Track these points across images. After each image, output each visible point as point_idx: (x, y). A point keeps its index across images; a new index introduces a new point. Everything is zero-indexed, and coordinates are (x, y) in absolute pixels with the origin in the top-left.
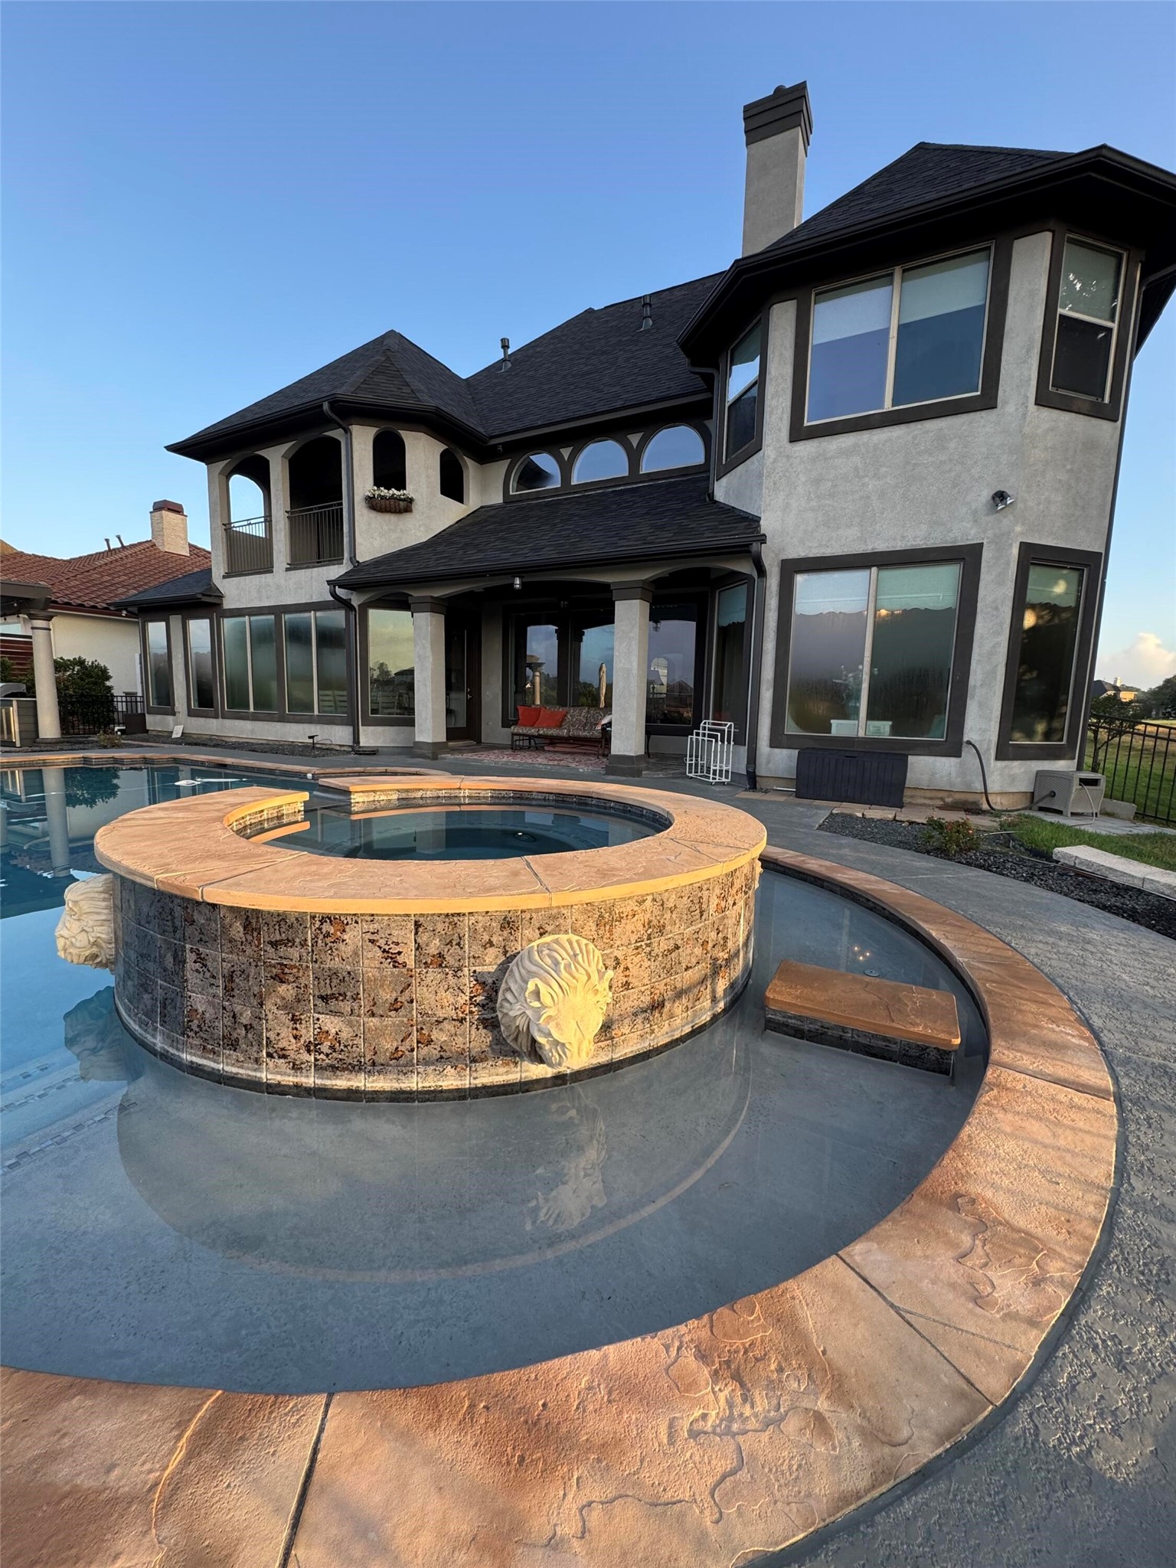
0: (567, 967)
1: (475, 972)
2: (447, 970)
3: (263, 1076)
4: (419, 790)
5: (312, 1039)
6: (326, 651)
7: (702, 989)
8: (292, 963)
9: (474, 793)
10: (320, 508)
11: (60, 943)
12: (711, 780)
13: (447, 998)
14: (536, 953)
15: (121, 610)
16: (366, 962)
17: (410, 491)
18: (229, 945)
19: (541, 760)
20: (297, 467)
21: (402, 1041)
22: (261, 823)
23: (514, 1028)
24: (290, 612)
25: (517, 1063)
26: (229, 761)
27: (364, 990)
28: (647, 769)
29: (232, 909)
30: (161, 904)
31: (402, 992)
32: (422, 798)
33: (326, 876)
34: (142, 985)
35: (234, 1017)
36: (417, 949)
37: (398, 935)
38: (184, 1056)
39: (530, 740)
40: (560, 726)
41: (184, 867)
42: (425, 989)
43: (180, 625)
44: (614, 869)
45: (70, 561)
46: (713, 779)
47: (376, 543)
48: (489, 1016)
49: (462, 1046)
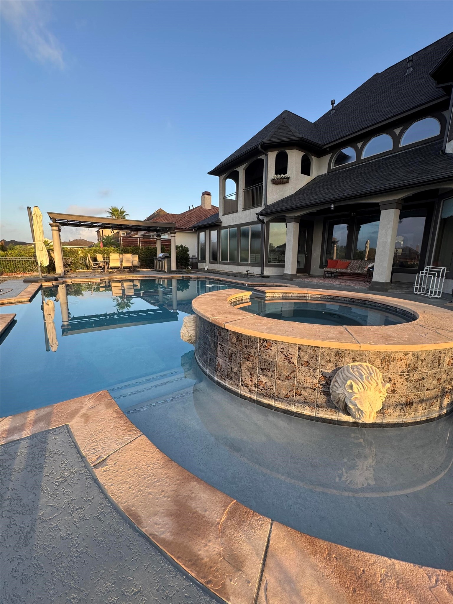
0: (367, 378)
1: (322, 371)
2: (310, 368)
3: (239, 391)
4: (291, 293)
5: (257, 383)
6: (253, 240)
7: (435, 401)
8: (252, 355)
9: (313, 296)
10: (255, 186)
11: (181, 334)
12: (429, 296)
13: (309, 379)
14: (351, 369)
15: (193, 229)
16: (278, 359)
17: (289, 174)
18: (231, 344)
19: (337, 283)
20: (248, 173)
21: (290, 392)
22: (236, 302)
23: (337, 398)
24: (242, 226)
25: (336, 412)
26: (221, 279)
27: (277, 369)
28: (391, 289)
29: (233, 332)
30: (211, 327)
31: (291, 373)
32: (291, 296)
33: (264, 325)
34: (204, 352)
35: (231, 369)
36: (299, 358)
37: (291, 351)
38: (215, 378)
39: (332, 274)
40: (347, 268)
41: (218, 316)
42: (300, 374)
43: (209, 233)
44: (390, 337)
45: (179, 215)
46: (430, 295)
47: (274, 197)
48: (326, 390)
49: (313, 399)
